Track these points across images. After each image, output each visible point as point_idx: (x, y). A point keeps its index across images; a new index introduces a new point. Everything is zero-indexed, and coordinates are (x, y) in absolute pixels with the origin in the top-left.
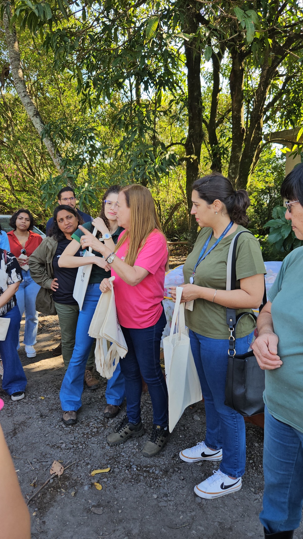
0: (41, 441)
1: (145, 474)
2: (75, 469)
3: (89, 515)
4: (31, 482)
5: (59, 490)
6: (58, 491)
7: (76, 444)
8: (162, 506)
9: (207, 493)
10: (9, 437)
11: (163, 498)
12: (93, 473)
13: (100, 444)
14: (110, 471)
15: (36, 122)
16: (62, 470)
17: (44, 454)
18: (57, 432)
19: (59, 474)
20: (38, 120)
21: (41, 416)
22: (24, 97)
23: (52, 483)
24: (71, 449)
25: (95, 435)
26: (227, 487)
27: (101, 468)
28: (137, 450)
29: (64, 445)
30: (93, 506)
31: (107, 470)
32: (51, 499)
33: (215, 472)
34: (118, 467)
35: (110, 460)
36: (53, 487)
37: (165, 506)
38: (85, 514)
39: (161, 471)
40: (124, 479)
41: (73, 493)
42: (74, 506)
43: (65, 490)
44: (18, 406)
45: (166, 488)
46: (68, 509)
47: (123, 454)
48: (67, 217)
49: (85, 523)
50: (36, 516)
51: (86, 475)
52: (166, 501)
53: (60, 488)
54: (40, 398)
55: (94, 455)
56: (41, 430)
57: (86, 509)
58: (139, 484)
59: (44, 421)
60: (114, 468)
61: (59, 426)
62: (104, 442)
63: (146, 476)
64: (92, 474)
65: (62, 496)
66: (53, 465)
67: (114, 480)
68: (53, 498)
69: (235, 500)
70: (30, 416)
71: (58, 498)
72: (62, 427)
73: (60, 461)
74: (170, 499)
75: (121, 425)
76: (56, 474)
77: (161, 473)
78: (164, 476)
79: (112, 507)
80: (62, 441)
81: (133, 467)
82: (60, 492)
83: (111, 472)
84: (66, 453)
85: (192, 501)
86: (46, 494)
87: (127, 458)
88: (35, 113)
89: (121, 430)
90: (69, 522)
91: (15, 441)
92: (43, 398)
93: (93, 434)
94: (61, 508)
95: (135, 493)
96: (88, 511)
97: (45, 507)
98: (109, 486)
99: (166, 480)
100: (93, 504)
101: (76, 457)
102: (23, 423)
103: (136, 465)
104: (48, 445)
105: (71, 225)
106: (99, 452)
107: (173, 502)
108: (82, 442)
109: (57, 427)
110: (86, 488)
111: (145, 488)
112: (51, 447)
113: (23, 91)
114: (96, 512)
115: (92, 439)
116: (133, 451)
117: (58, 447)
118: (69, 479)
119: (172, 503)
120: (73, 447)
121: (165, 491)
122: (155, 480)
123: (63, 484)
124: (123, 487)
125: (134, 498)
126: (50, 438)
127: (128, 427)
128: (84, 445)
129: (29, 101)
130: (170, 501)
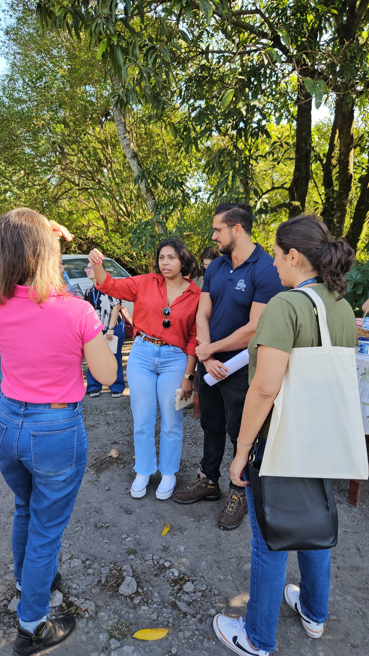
0: (105, 438)
2: (126, 455)
4: (93, 457)
5: (112, 464)
15: (134, 164)
16: (118, 455)
17: (105, 445)
19: (115, 456)
20: (135, 162)
21: (107, 423)
23: (109, 460)
29: (121, 442)
32: (106, 468)
36: (109, 462)
41: (122, 467)
43: (118, 464)
46: (117, 474)
50: (94, 473)
54: (108, 412)
56: (106, 431)
59: (109, 427)
61: (120, 431)
65: (114, 467)
66: (111, 451)
68: (107, 468)
71: (111, 467)
73: (117, 450)
76: (113, 456)
80: (120, 440)
84: (122, 447)
86: (103, 464)
88: (133, 156)
92: (111, 413)
94: (112, 472)
97: (101, 470)
102: (93, 426)
104: (110, 441)
113: (123, 133)
117: (117, 443)
118: (121, 460)
121: (189, 474)
123: (116, 461)
126: (112, 437)
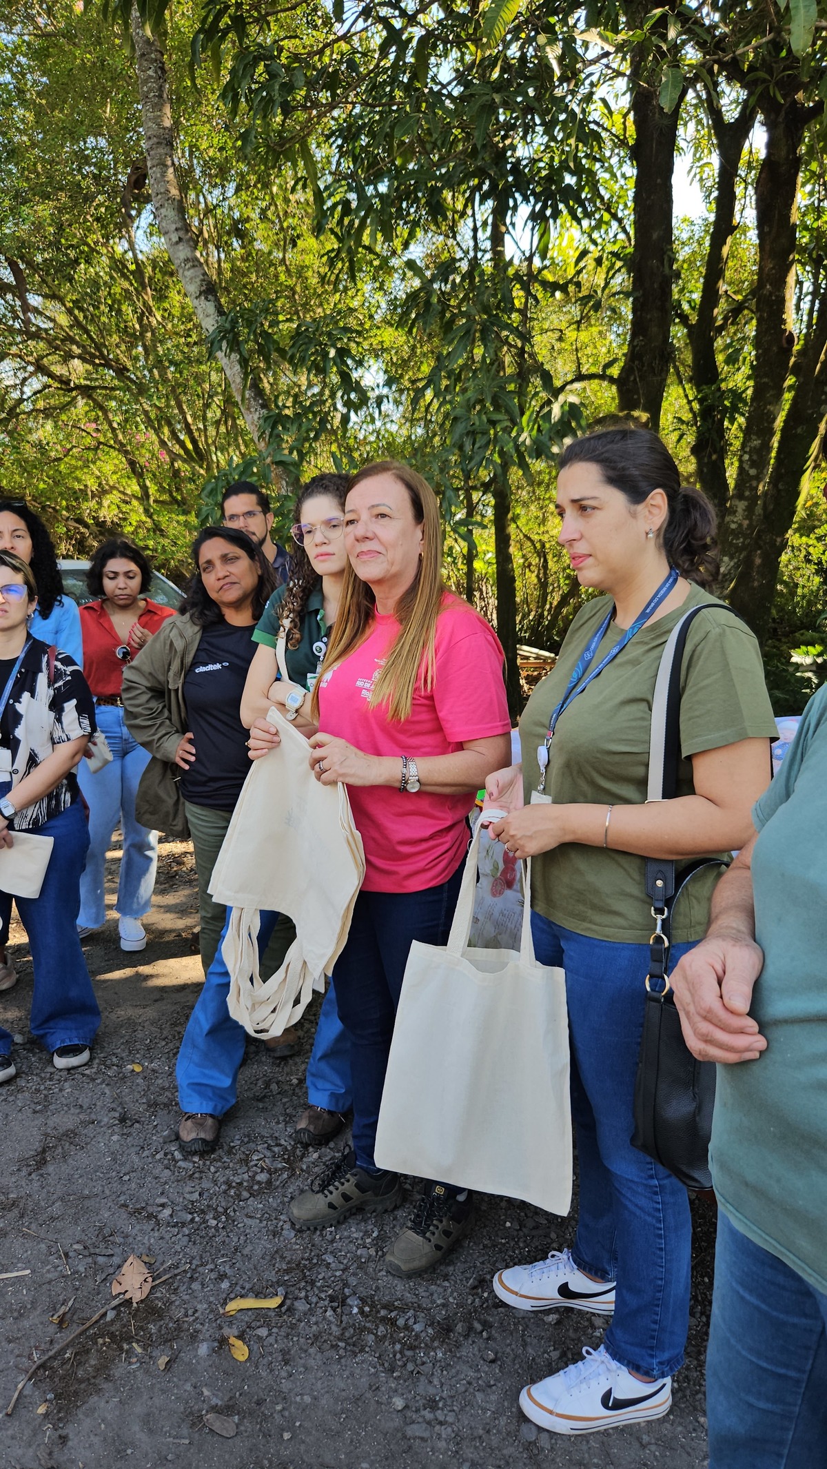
0: (107, 1192)
1: (381, 1330)
2: (182, 1289)
3: (196, 1435)
4: (55, 1310)
5: (126, 1346)
6: (121, 1349)
7: (203, 1212)
8: (414, 1439)
9: (559, 1415)
10: (24, 1173)
11: (423, 1413)
12: (233, 1306)
13: (269, 1219)
14: (281, 1306)
15: (207, 311)
16: (147, 1288)
17: (106, 1231)
18: (156, 1172)
19: (137, 1296)
20: (210, 307)
21: (123, 1120)
22: (177, 243)
23: (113, 1321)
24: (183, 1224)
25: (260, 1192)
26: (620, 1405)
27: (258, 1295)
28: (372, 1252)
29: (167, 1212)
30: (214, 1409)
31: (273, 1303)
32: (98, 1371)
33: (588, 1352)
34: (307, 1297)
35: (287, 1271)
36: (112, 1336)
37: (422, 1439)
38: (185, 1431)
39: (432, 1325)
40: (317, 1337)
41: (163, 1360)
42: (159, 1401)
43: (145, 1349)
44: (67, 1085)
45: (436, 1382)
46: (139, 1409)
47: (329, 1258)
48: (225, 559)
49: (178, 1457)
50: (46, 1415)
51: (212, 1311)
52: (429, 1423)
53: (129, 1340)
54: (130, 1067)
55: (246, 1251)
56: (114, 1160)
57: (191, 1413)
58: (359, 1358)
59: (129, 1135)
60: (296, 1298)
61: (166, 1154)
62: (282, 1217)
63: (385, 1336)
64: (228, 1308)
65: (130, 1364)
66: (125, 1269)
67: (287, 1336)
68: (103, 1370)
69: (643, 1446)
70: (93, 1117)
71: (119, 1370)
72: (174, 1159)
73: (146, 1259)
74: (441, 1418)
75: (334, 1173)
76: (127, 1296)
77: (430, 1331)
78: (436, 1344)
79: (266, 1418)
80: (163, 1200)
81: (349, 1301)
82: (127, 1352)
83: (283, 1309)
84: (167, 1237)
85: (508, 1434)
86: (88, 1351)
87: (338, 1274)
88: (204, 288)
89: (331, 1188)
90: (134, 1447)
91: (36, 1185)
92: (138, 1069)
93: (256, 1187)
94: (120, 1402)
95: (342, 1385)
96: (196, 1420)
97: (76, 1393)
98: (271, 1354)
99: (440, 1355)
100: (214, 1401)
101: (194, 1251)
102: (70, 1136)
103: (361, 1299)
104: (125, 1206)
105: (233, 579)
106: (264, 1244)
107: (449, 1429)
108: (220, 1209)
109: (158, 1157)
110: (203, 1349)
111: (375, 1374)
112: (131, 1214)
113: (174, 227)
114: (217, 1426)
115: (249, 1202)
116: (359, 1252)
117: (150, 1216)
118: (161, 1317)
119: (446, 1432)
120: (192, 1220)
121: (431, 1391)
122: (409, 1353)
123: (142, 1328)
124: (311, 1362)
125: (337, 1400)
126: (133, 1185)
127: (353, 1180)
128: (223, 1218)
129: (189, 254)
130: (441, 1423)
